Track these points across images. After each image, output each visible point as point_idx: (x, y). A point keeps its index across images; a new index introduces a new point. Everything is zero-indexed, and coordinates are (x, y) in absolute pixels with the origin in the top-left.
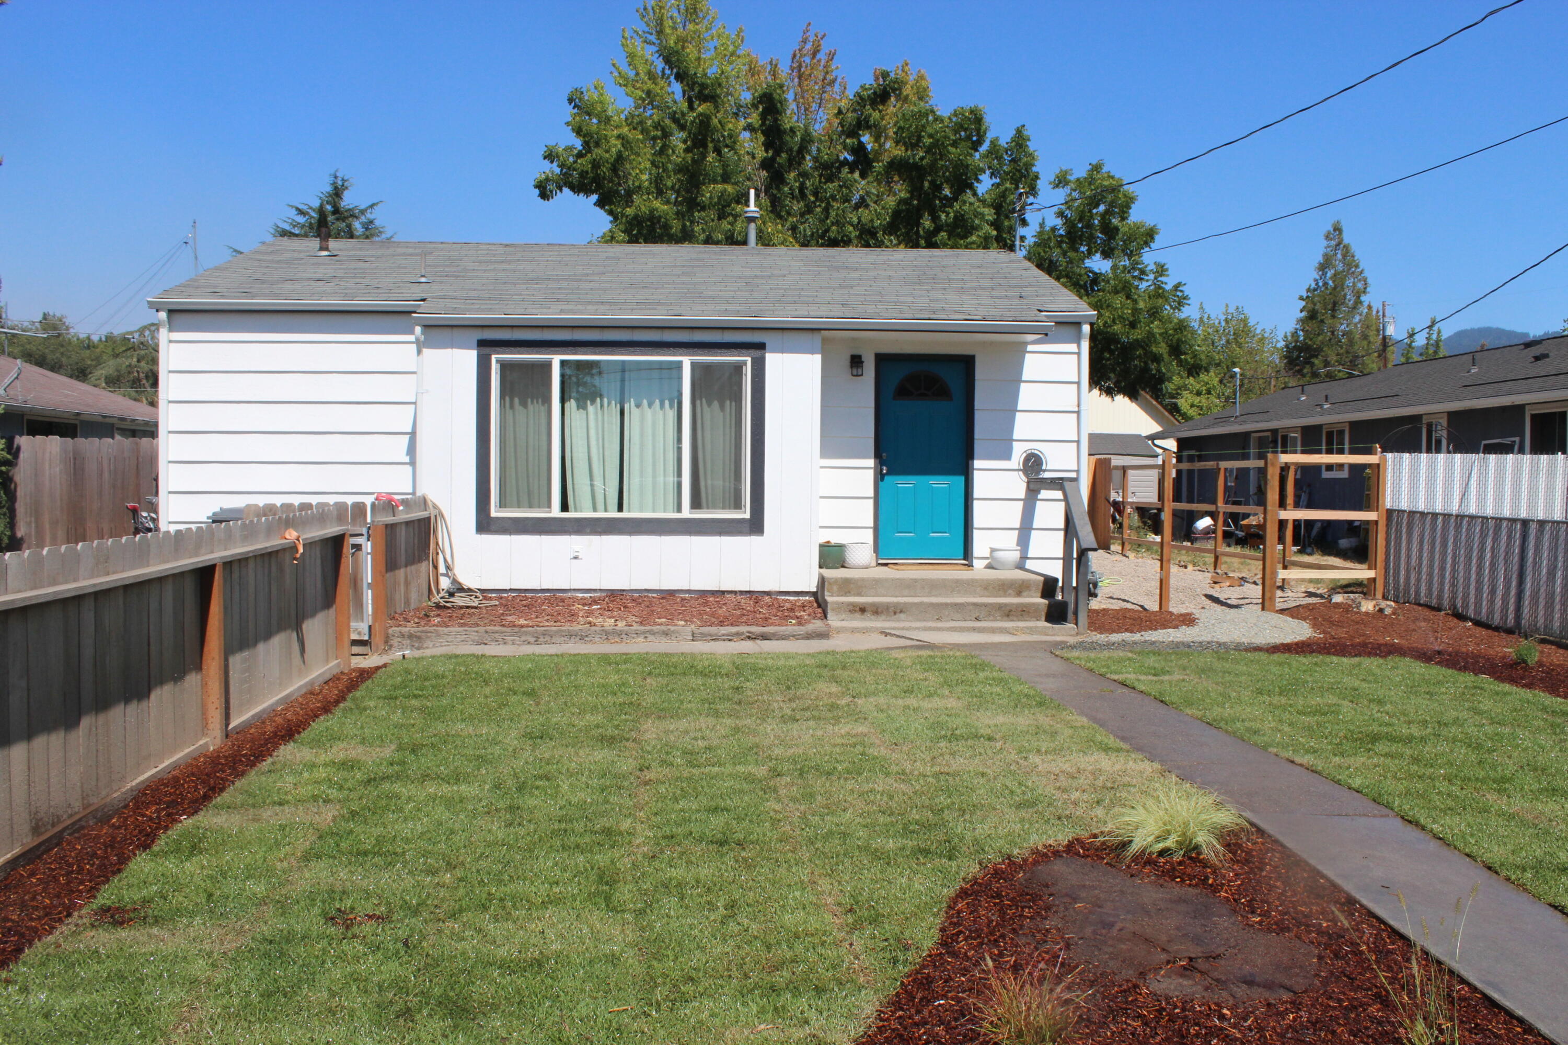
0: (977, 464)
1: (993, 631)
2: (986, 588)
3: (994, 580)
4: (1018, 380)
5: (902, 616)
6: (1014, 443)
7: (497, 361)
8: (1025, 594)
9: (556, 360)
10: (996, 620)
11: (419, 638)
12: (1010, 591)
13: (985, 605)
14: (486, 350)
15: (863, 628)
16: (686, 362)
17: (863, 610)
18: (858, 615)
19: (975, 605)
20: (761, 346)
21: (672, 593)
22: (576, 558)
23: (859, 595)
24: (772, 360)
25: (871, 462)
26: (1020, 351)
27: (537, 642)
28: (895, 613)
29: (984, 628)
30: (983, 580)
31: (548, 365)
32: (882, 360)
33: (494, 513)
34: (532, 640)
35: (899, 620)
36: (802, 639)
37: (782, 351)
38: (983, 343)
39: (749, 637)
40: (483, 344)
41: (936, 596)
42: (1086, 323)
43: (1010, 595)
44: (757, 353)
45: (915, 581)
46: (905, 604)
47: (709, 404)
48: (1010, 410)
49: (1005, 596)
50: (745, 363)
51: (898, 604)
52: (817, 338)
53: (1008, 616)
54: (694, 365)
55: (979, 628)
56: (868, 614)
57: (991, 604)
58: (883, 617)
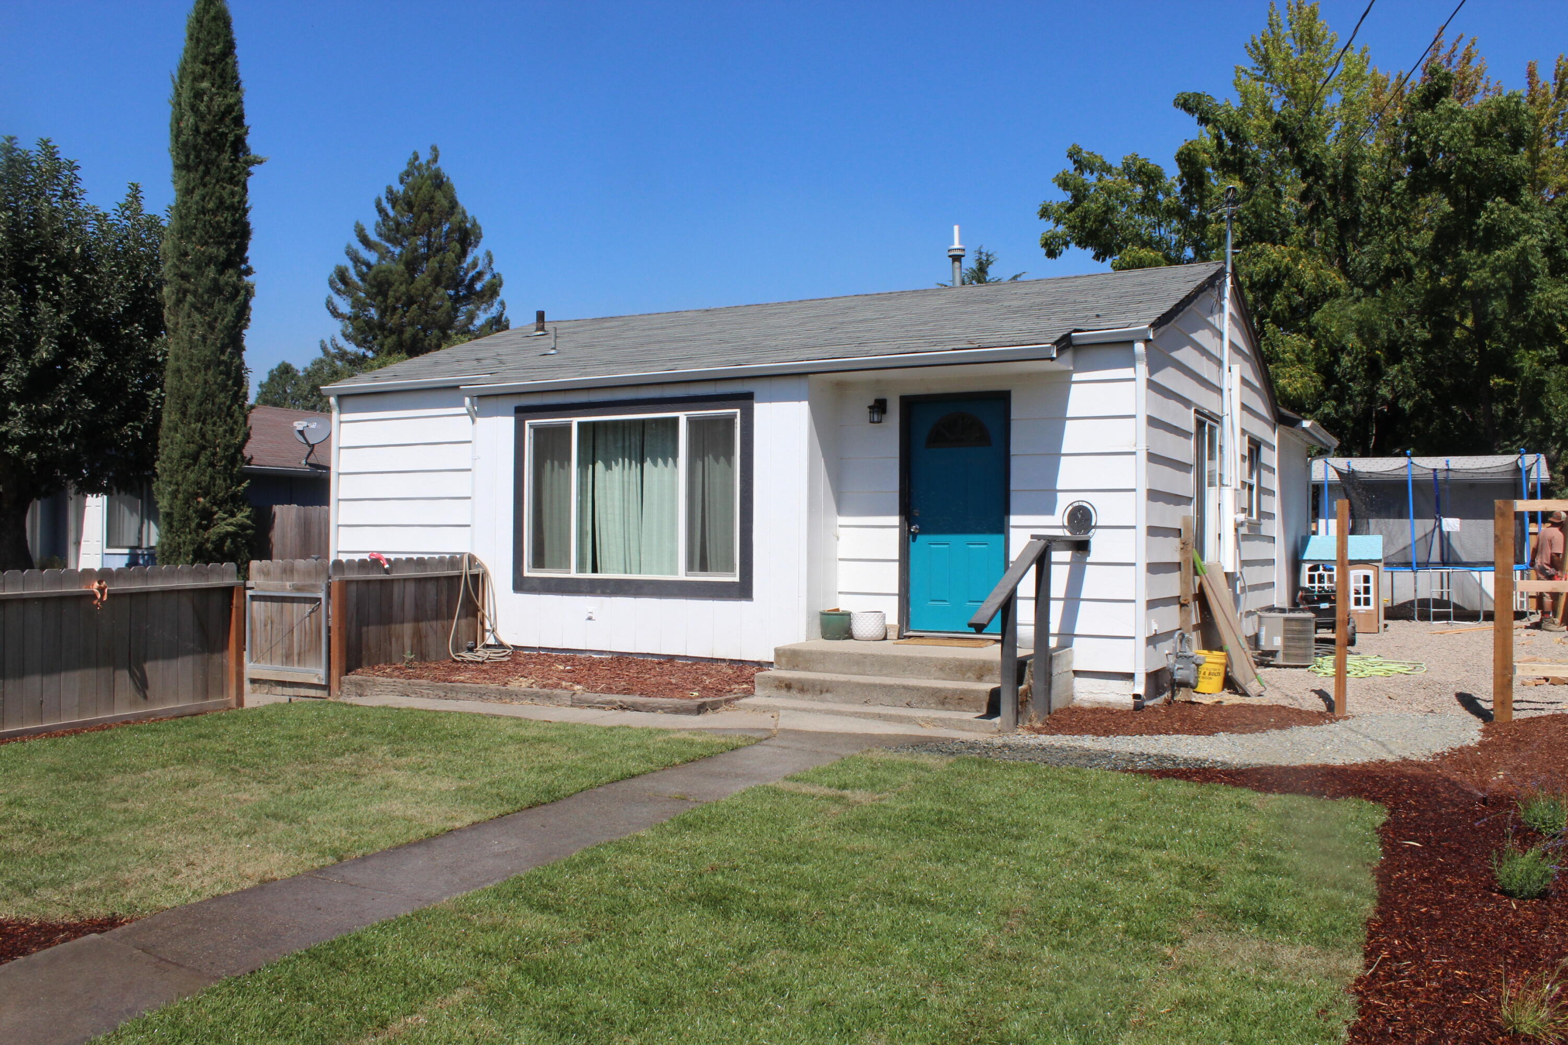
0: (1014, 520)
1: (900, 719)
2: (941, 669)
3: (949, 660)
4: (1062, 419)
5: (828, 696)
6: (1059, 494)
7: (531, 426)
9: (575, 421)
10: (929, 707)
11: (361, 686)
12: (970, 674)
13: (917, 689)
14: (522, 415)
15: (765, 706)
16: (683, 417)
17: (789, 687)
18: (784, 692)
19: (906, 688)
20: (748, 398)
22: (590, 619)
23: (806, 669)
24: (760, 409)
25: (895, 520)
26: (1062, 384)
27: (446, 697)
28: (821, 692)
29: (891, 716)
31: (567, 428)
32: (910, 404)
33: (526, 574)
34: (442, 694)
35: (823, 701)
36: (671, 712)
37: (771, 400)
38: (1021, 376)
39: (622, 708)
40: (518, 410)
41: (886, 675)
42: (1138, 341)
43: (969, 679)
44: (746, 402)
45: (865, 656)
46: (831, 682)
47: (717, 460)
48: (1053, 455)
49: (963, 679)
50: (735, 415)
51: (824, 681)
52: (803, 383)
53: (943, 704)
54: (690, 421)
55: (885, 716)
56: (794, 692)
57: (924, 688)
58: (809, 696)
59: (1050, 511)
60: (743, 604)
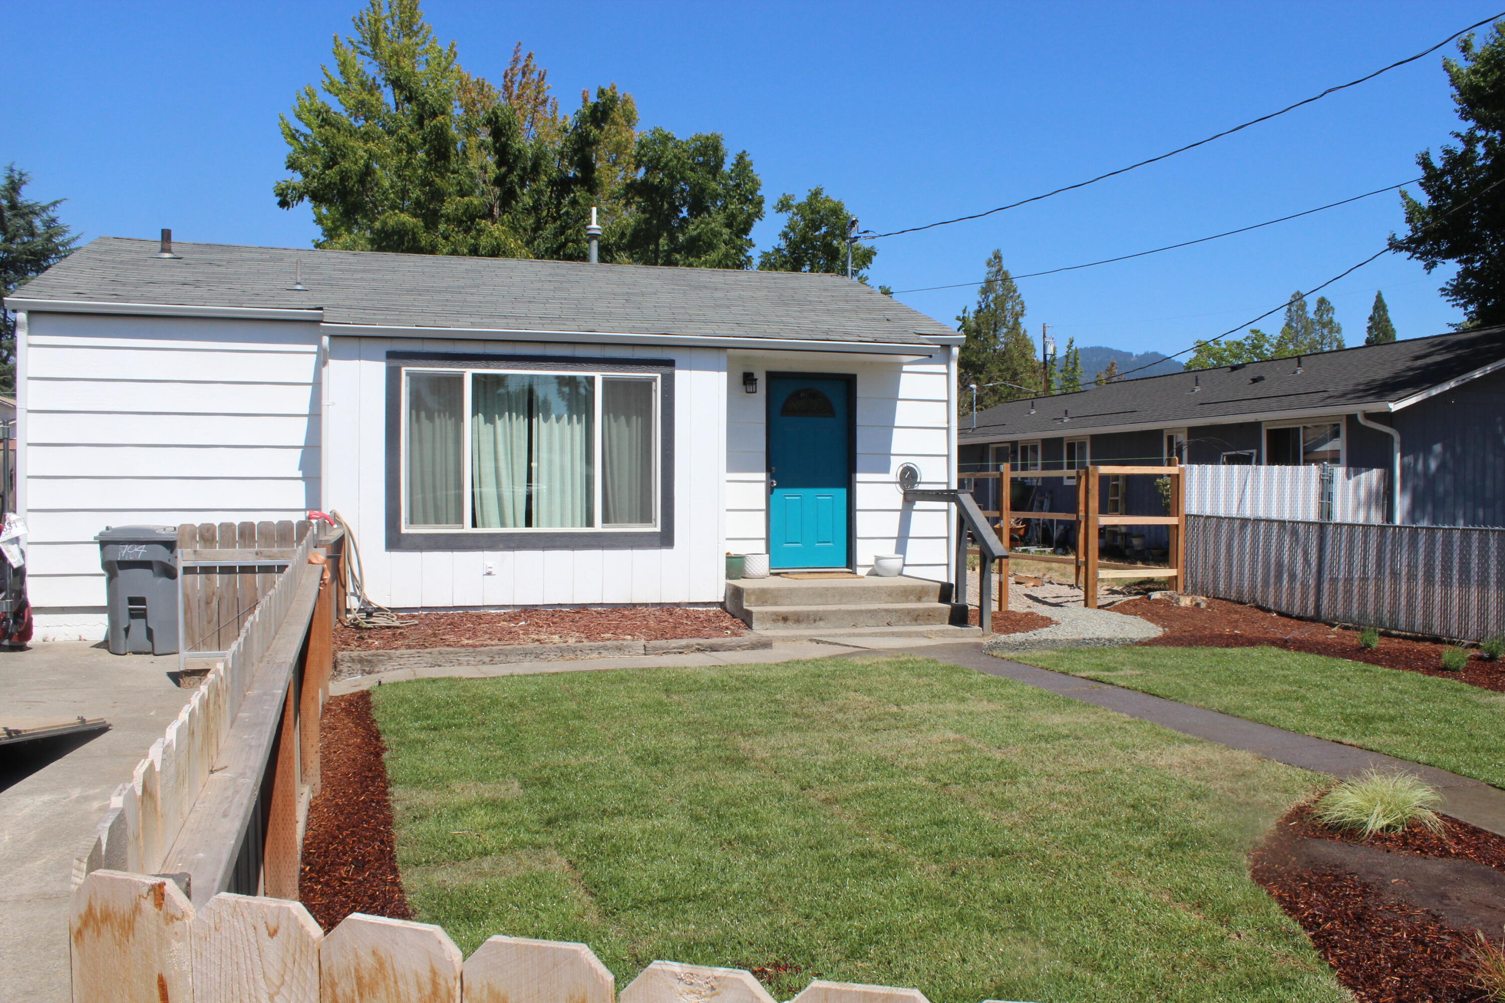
0: (860, 477)
1: (909, 635)
2: (890, 595)
3: (897, 587)
4: (894, 398)
5: (821, 623)
6: (892, 457)
7: (408, 374)
8: (924, 599)
9: (468, 373)
10: (905, 625)
11: (369, 661)
12: (912, 597)
13: (896, 611)
14: (395, 363)
15: (793, 637)
16: (599, 377)
17: (785, 619)
18: (781, 624)
19: (887, 611)
20: (670, 363)
21: (584, 606)
22: (489, 574)
23: (775, 604)
24: (681, 376)
25: (762, 476)
26: (897, 370)
27: (492, 662)
28: (815, 621)
29: (902, 633)
30: (887, 587)
31: (460, 379)
32: (773, 377)
33: (404, 530)
34: (487, 659)
35: (816, 628)
36: (748, 649)
37: (690, 368)
38: (864, 363)
39: (698, 650)
40: (391, 355)
41: (845, 603)
42: (955, 346)
43: (911, 601)
44: (667, 370)
45: (827, 589)
46: (824, 612)
47: (616, 420)
48: (888, 426)
49: (907, 602)
50: (655, 379)
51: (818, 612)
52: (723, 356)
53: (916, 620)
54: (606, 382)
55: (897, 633)
56: (790, 623)
57: (901, 610)
58: (804, 625)
59: (886, 470)
60: (665, 552)
